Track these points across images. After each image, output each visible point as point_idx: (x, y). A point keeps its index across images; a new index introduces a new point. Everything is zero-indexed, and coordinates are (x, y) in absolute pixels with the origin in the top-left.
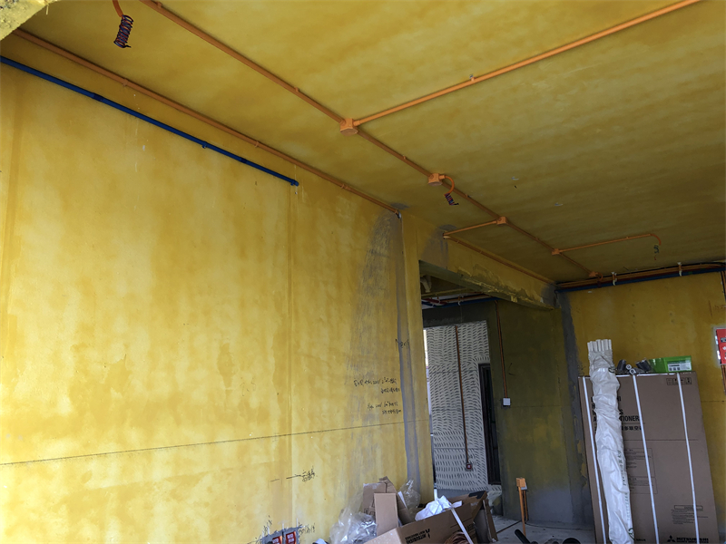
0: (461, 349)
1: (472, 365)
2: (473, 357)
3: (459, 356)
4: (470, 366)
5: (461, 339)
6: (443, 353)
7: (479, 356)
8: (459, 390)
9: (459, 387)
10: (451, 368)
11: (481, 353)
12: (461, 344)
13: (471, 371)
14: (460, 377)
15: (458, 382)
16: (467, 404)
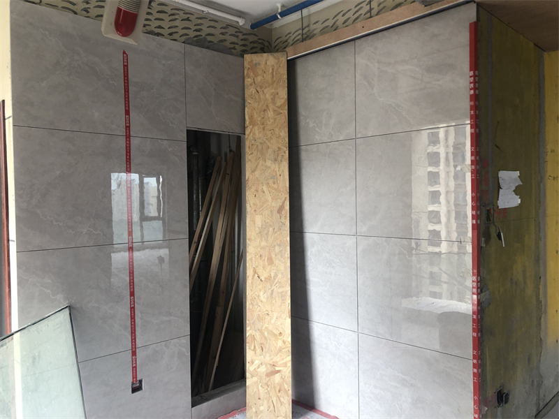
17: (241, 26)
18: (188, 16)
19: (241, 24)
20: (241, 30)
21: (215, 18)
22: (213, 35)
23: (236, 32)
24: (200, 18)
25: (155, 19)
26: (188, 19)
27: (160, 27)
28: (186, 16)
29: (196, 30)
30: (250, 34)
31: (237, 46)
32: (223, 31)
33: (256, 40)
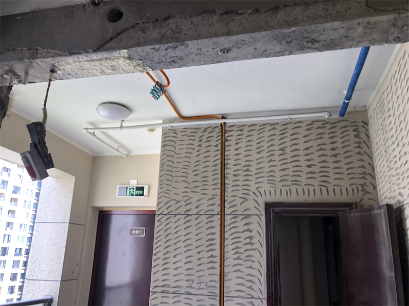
0: (230, 171)
1: (251, 204)
2: (253, 188)
3: (223, 184)
4: (245, 205)
5: (230, 152)
6: (191, 177)
7: (266, 187)
8: (217, 253)
9: (217, 247)
10: (204, 207)
11: (271, 182)
12: (230, 162)
13: (248, 216)
14: (222, 226)
15: (217, 236)
16: (231, 284)
17: (327, 119)
18: (274, 126)
19: (327, 117)
20: (328, 121)
21: (299, 120)
22: (298, 133)
23: (322, 124)
24: (286, 124)
25: (246, 137)
26: (274, 129)
27: (250, 141)
28: (272, 127)
29: (282, 134)
30: (339, 121)
31: (324, 136)
32: (308, 127)
33: (348, 124)
